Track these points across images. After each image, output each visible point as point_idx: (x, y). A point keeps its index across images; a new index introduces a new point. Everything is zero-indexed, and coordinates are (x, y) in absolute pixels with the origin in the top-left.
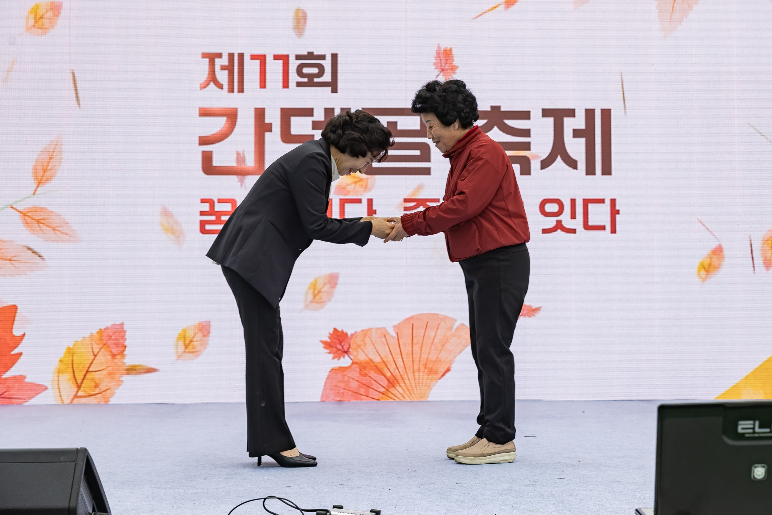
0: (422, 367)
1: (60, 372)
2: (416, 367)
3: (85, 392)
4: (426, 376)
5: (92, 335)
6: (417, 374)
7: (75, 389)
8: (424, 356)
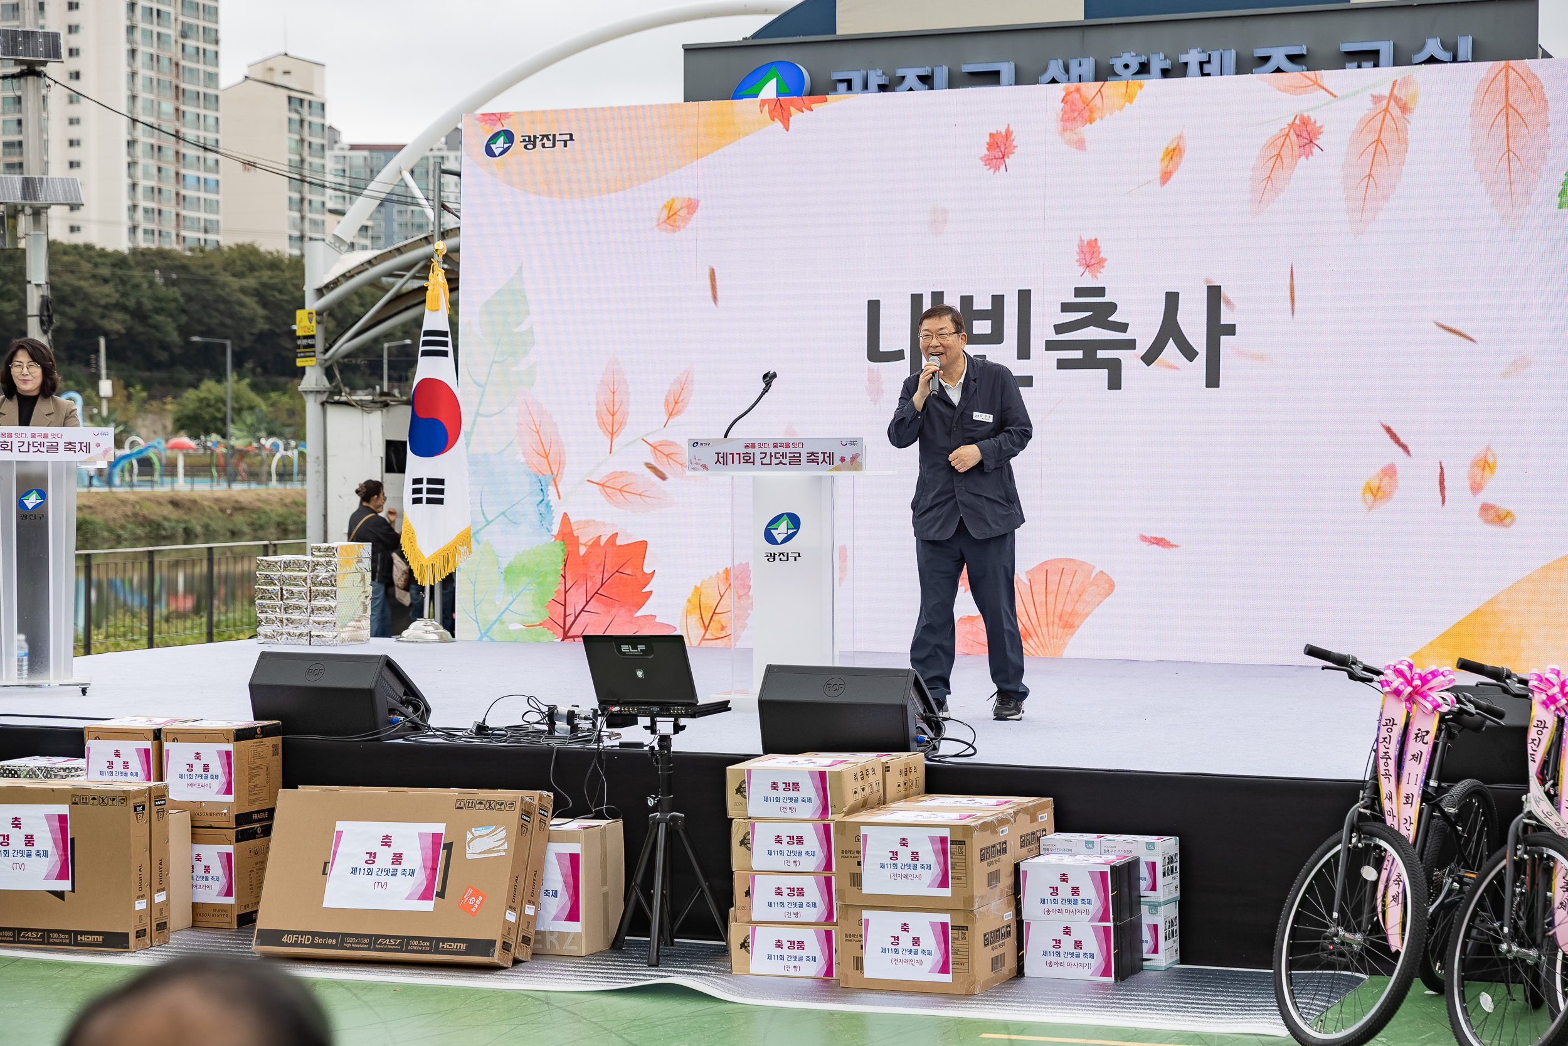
0: (1056, 619)
1: (688, 612)
2: (1050, 620)
3: (712, 635)
4: (1061, 630)
5: (718, 573)
6: (1051, 628)
7: (703, 631)
8: (1059, 607)
